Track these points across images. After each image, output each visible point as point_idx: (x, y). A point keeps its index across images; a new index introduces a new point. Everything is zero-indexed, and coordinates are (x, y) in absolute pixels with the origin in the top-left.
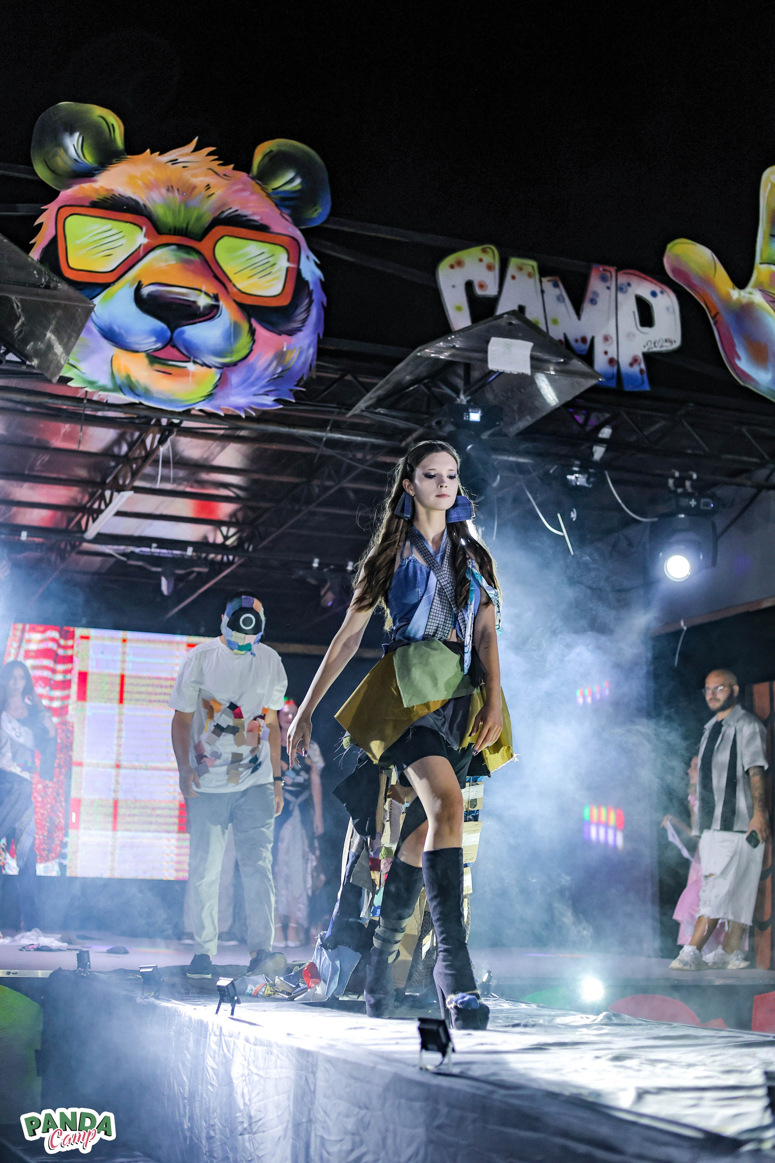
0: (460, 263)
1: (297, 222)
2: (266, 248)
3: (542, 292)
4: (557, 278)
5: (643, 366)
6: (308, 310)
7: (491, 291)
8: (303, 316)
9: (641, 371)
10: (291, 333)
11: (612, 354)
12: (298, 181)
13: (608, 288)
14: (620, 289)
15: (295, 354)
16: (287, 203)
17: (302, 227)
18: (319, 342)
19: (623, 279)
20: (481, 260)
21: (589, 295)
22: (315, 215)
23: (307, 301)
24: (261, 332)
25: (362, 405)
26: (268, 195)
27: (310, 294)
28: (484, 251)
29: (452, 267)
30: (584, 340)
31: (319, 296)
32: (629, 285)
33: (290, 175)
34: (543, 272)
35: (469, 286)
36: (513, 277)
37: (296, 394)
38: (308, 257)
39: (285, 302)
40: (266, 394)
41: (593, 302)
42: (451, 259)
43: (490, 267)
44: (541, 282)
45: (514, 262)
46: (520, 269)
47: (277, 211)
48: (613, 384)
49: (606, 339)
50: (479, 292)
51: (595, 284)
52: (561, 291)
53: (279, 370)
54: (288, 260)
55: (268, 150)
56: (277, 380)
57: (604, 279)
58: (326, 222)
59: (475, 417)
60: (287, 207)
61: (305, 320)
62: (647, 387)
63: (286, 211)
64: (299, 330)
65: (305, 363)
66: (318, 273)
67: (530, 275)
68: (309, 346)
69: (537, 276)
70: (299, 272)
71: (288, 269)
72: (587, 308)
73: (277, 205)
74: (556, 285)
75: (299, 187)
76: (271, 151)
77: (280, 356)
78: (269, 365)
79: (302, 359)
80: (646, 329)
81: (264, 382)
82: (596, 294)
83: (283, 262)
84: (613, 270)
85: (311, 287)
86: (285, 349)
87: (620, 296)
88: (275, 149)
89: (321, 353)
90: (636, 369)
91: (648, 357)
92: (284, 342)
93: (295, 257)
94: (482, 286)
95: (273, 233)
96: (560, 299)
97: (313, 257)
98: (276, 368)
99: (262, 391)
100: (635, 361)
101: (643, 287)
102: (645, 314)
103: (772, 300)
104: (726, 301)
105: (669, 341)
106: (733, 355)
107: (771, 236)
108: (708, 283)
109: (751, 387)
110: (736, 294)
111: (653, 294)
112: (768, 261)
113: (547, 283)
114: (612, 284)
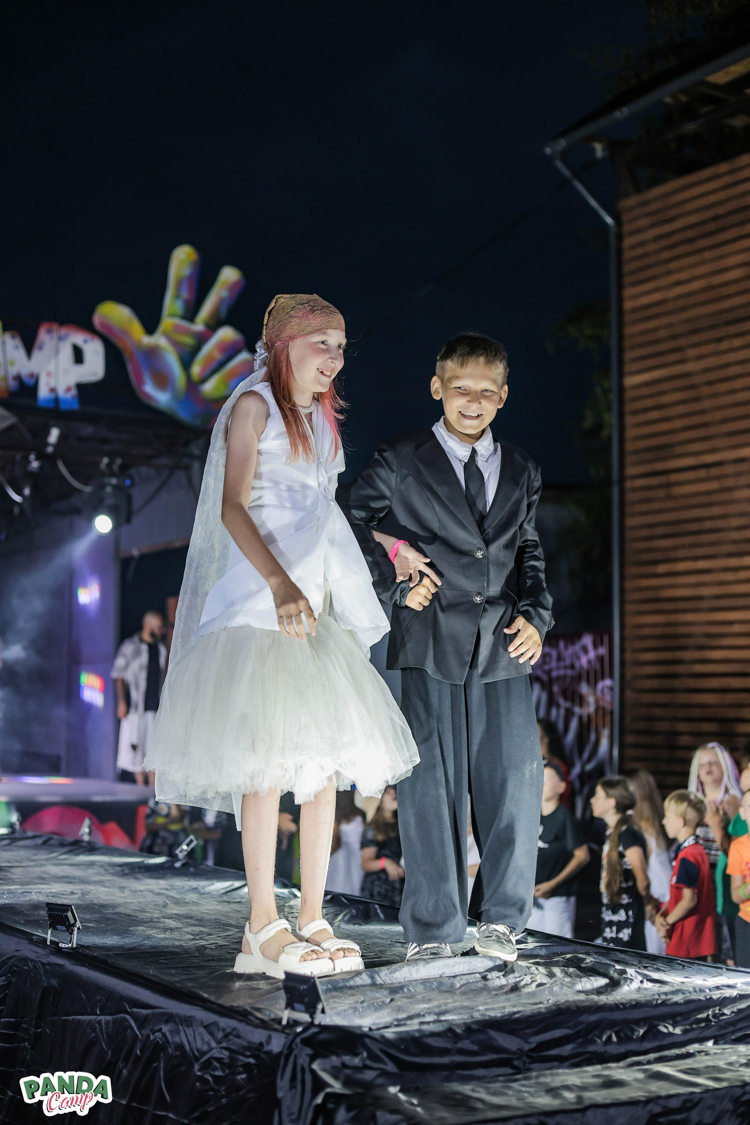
3: (4, 344)
4: (15, 333)
5: (74, 392)
9: (73, 397)
11: (53, 383)
13: (52, 339)
14: (61, 339)
19: (63, 331)
21: (37, 343)
30: (31, 375)
32: (67, 336)
34: (6, 329)
41: (41, 349)
44: (3, 335)
48: (51, 406)
49: (49, 374)
51: (44, 336)
52: (18, 342)
57: (50, 332)
62: (76, 406)
69: (1, 331)
72: (36, 354)
74: (13, 338)
80: (78, 367)
82: (42, 343)
87: (61, 344)
90: (69, 395)
91: (80, 387)
96: (16, 348)
100: (68, 389)
101: (78, 338)
102: (78, 356)
103: (175, 344)
104: (139, 345)
105: (94, 374)
106: (141, 382)
107: (177, 296)
108: (126, 332)
109: (153, 404)
110: (147, 340)
111: (86, 341)
112: (173, 315)
113: (8, 336)
114: (55, 336)
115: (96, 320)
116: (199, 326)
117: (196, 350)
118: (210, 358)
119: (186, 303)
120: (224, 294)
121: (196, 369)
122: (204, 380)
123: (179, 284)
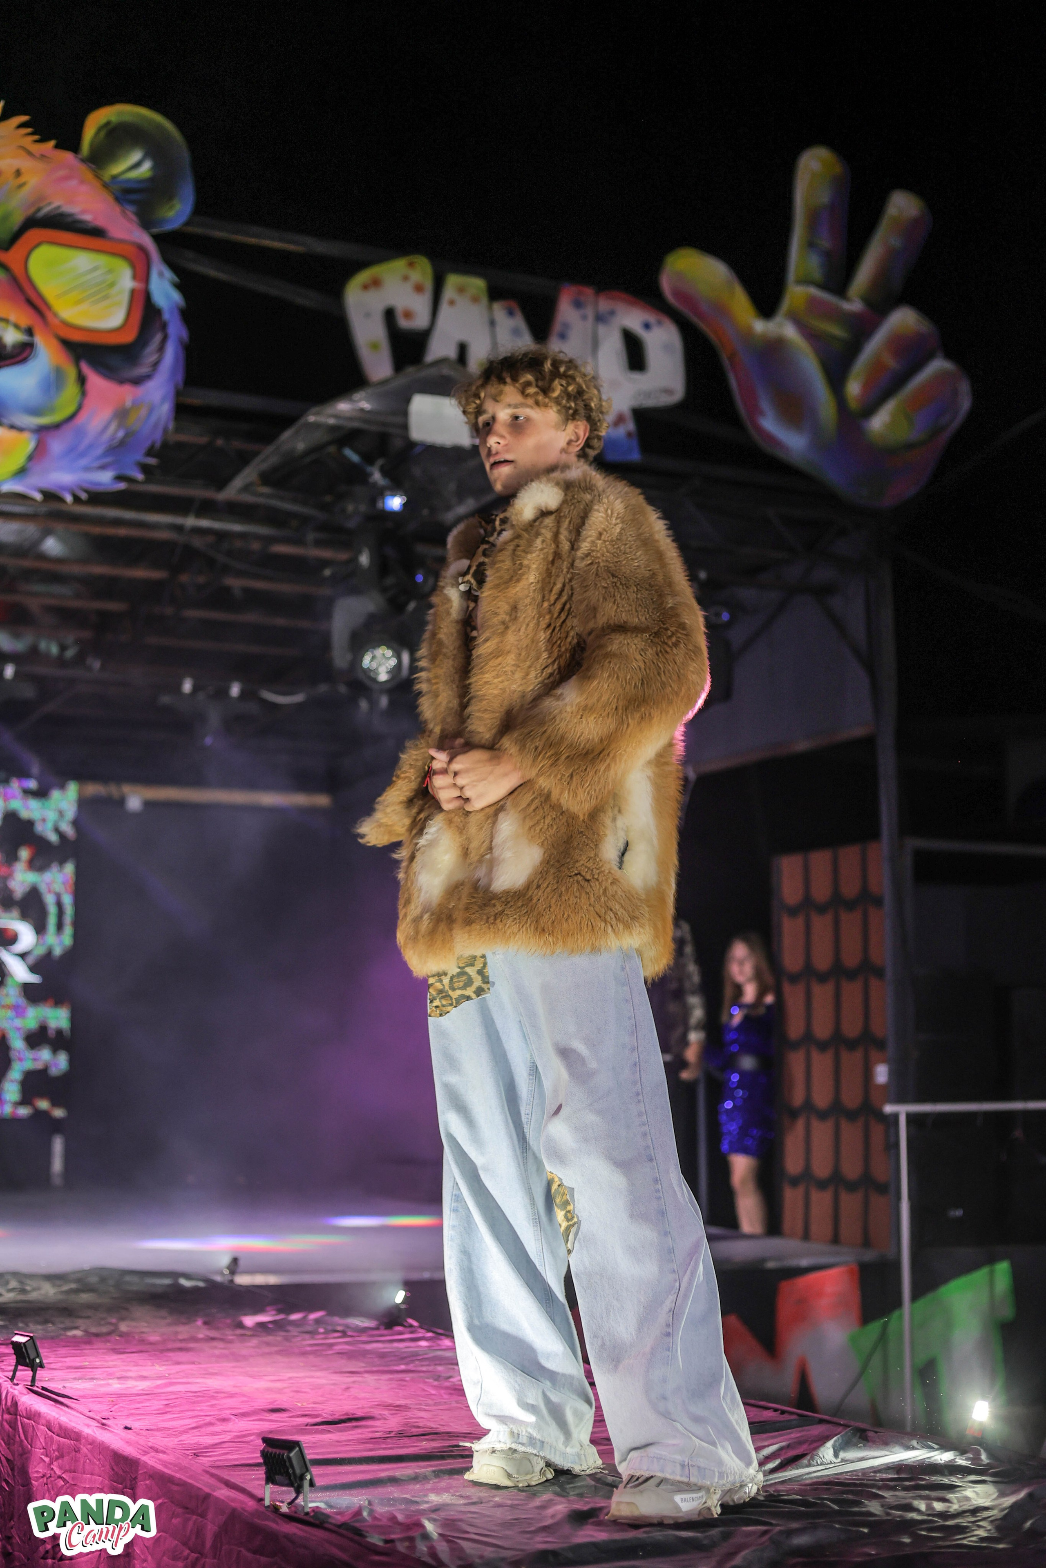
0: (376, 283)
1: (146, 223)
2: (102, 261)
3: (492, 323)
4: (513, 304)
5: (630, 426)
6: (161, 349)
7: (421, 321)
8: (153, 358)
9: (629, 435)
10: (137, 381)
12: (147, 166)
13: (584, 318)
14: (600, 318)
15: (143, 412)
16: (134, 197)
17: (155, 230)
18: (178, 394)
19: (604, 304)
20: (406, 278)
21: (557, 327)
22: (171, 214)
23: (158, 338)
24: (95, 380)
25: (238, 482)
26: (105, 186)
27: (164, 326)
28: (411, 265)
29: (365, 287)
31: (177, 330)
32: (612, 313)
33: (136, 156)
34: (495, 294)
35: (390, 314)
36: (452, 303)
37: (145, 469)
38: (161, 275)
39: (129, 337)
40: (103, 467)
41: (562, 336)
42: (363, 277)
43: (419, 289)
44: (490, 308)
45: (453, 281)
46: (461, 290)
47: (117, 209)
50: (403, 323)
51: (566, 312)
52: (519, 321)
53: (121, 434)
54: (135, 277)
55: (103, 121)
56: (117, 449)
57: (578, 304)
58: (188, 223)
59: (395, 503)
60: (132, 202)
61: (156, 365)
62: (635, 456)
63: (130, 209)
64: (148, 377)
65: (156, 426)
66: (176, 297)
67: (475, 300)
68: (164, 399)
69: (485, 300)
70: (147, 297)
71: (133, 292)
73: (117, 199)
74: (511, 313)
75: (148, 174)
76: (108, 123)
77: (122, 414)
78: (106, 428)
79: (154, 418)
80: (636, 376)
81: (100, 451)
82: (566, 326)
83: (126, 281)
84: (589, 291)
85: (166, 316)
86: (128, 403)
87: (602, 330)
88: (114, 119)
89: (181, 410)
90: (621, 431)
91: (640, 415)
92: (127, 394)
93: (142, 274)
94: (408, 315)
95: (112, 239)
96: (516, 332)
97: (168, 274)
98: (116, 431)
99: (97, 464)
100: (620, 420)
101: (634, 318)
102: (635, 354)
103: (811, 335)
104: (748, 335)
105: (668, 391)
106: (755, 410)
107: (811, 245)
108: (722, 310)
109: (780, 454)
110: (760, 326)
111: (647, 326)
112: (805, 281)
113: (499, 310)
114: (590, 312)
115: (666, 284)
116: (854, 305)
117: (853, 348)
118: (877, 366)
119: (827, 255)
120: (896, 242)
121: (854, 388)
122: (870, 410)
123: (814, 219)
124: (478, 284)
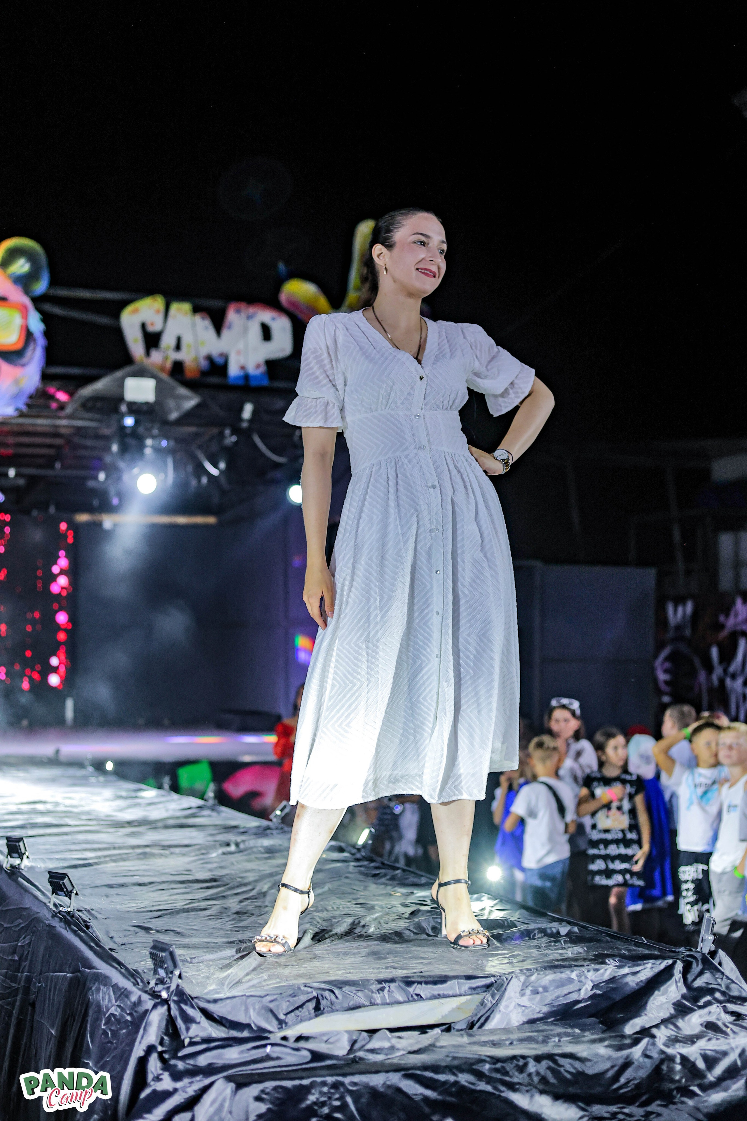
0: (136, 311)
1: (27, 292)
2: (6, 311)
3: (194, 325)
4: (205, 315)
5: (263, 369)
6: (34, 350)
7: (158, 327)
8: (30, 354)
9: (263, 374)
10: (23, 365)
11: (242, 361)
12: (27, 266)
13: (241, 318)
14: (249, 317)
15: (26, 379)
16: (21, 281)
17: (31, 296)
18: (43, 369)
19: (251, 310)
20: (151, 306)
21: (227, 323)
22: (38, 287)
23: (33, 345)
24: (4, 367)
26: (8, 277)
27: (35, 340)
28: (154, 300)
29: (131, 313)
30: (222, 355)
31: (41, 341)
32: (255, 315)
33: (22, 262)
34: (196, 310)
35: (143, 326)
36: (174, 316)
37: (27, 405)
38: (33, 316)
39: (20, 347)
40: (8, 406)
41: (230, 327)
42: (130, 308)
43: (158, 311)
44: (193, 317)
45: (174, 306)
46: (179, 310)
47: (14, 287)
48: (241, 382)
49: (239, 353)
50: (151, 329)
51: (232, 316)
52: (208, 322)
54: (21, 318)
55: (7, 247)
56: (14, 397)
57: (238, 311)
58: (46, 290)
60: (21, 284)
61: (32, 357)
62: (266, 382)
63: (20, 287)
64: (28, 363)
65: (32, 385)
66: (41, 326)
67: (186, 313)
68: (36, 372)
69: (191, 313)
70: (28, 327)
71: (21, 326)
72: (225, 333)
73: (14, 283)
74: (203, 318)
75: (28, 270)
76: (10, 247)
77: (16, 382)
78: (9, 388)
79: (31, 382)
80: (267, 344)
81: (8, 398)
82: (231, 322)
83: (17, 320)
84: (243, 306)
85: (36, 336)
86: (19, 376)
87: (249, 323)
88: (12, 245)
90: (259, 372)
91: (269, 363)
93: (25, 317)
94: (152, 324)
95: (11, 302)
96: (206, 328)
98: (14, 389)
99: (6, 404)
100: (258, 366)
101: (266, 316)
102: (266, 333)
105: (283, 350)
111: (273, 319)
113: (198, 318)
114: (243, 315)
115: (283, 297)
124: (186, 307)
